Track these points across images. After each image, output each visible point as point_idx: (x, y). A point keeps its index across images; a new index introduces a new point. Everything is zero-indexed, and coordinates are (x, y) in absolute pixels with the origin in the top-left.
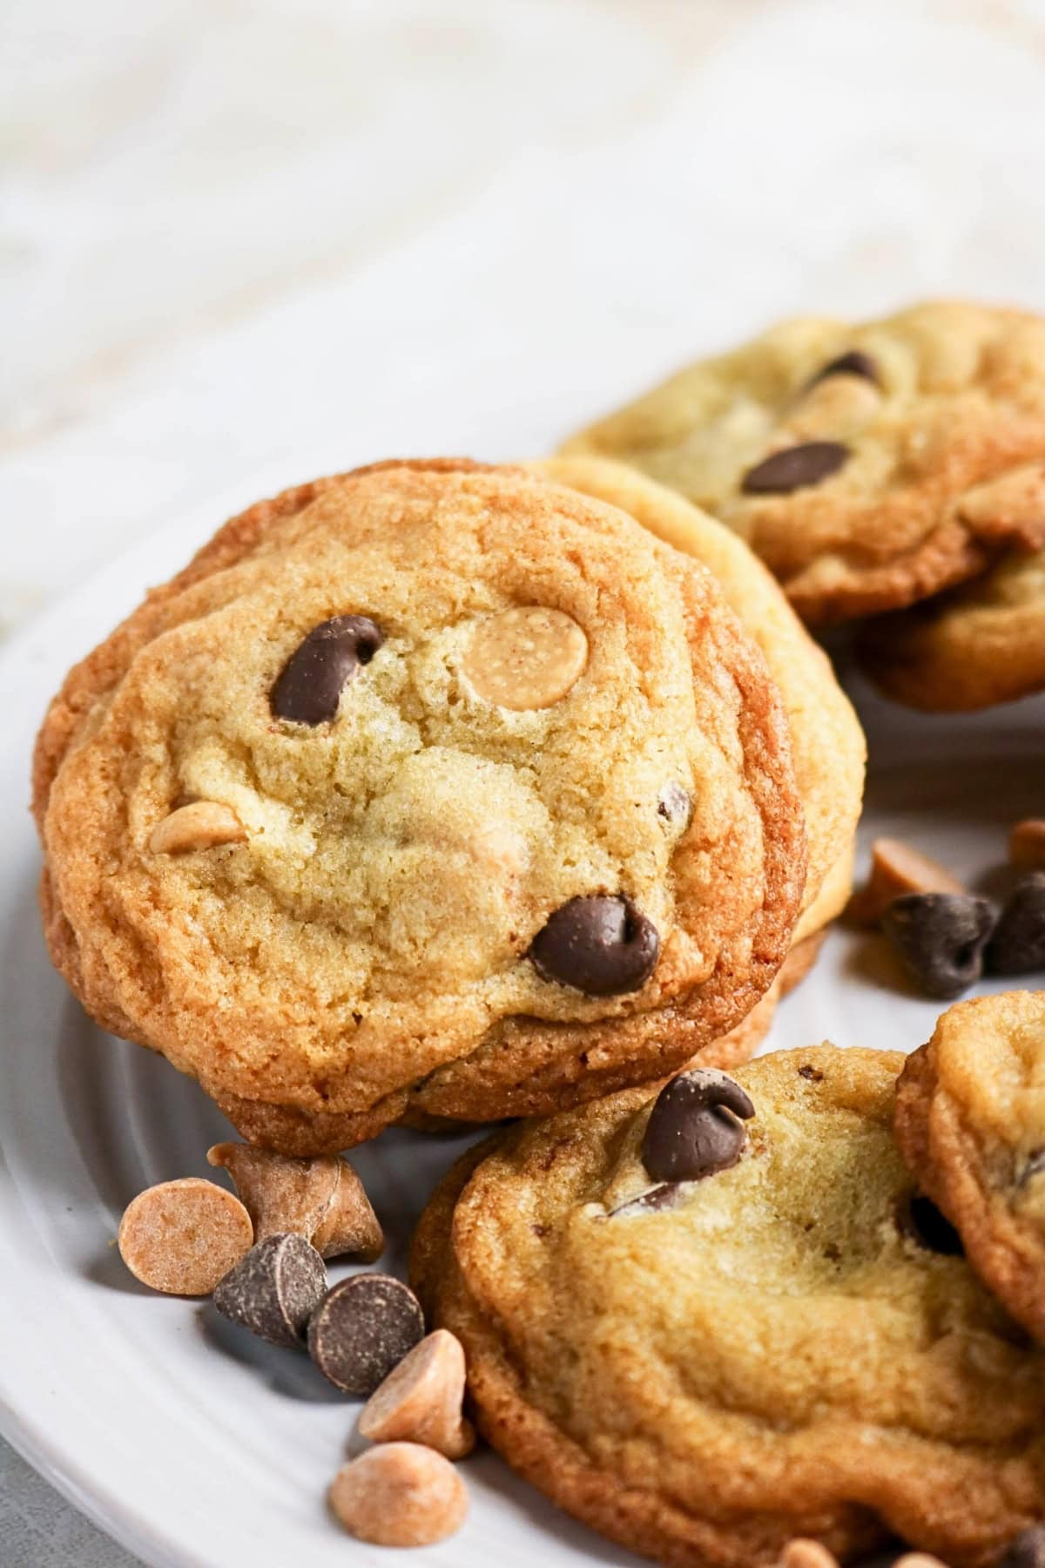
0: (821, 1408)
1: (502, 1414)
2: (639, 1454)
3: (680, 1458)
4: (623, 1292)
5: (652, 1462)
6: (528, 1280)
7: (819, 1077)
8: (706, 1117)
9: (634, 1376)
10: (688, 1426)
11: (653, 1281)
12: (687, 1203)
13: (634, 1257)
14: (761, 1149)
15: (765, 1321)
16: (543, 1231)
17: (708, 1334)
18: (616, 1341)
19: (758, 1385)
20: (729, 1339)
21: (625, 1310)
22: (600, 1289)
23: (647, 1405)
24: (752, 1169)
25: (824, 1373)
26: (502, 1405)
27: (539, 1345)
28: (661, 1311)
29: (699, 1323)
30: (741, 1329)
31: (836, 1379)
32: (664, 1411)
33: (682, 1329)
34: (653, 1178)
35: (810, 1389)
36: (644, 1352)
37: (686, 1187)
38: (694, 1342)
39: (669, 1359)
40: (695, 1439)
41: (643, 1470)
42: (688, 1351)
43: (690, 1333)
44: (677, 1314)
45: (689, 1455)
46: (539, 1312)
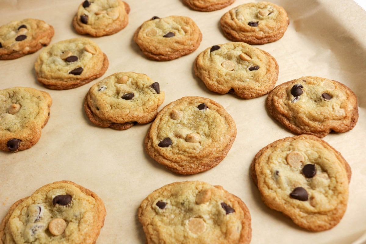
0: (325, 120)
1: (289, 126)
2: (307, 128)
3: (312, 127)
4: (300, 111)
5: (308, 128)
6: (287, 111)
7: (305, 81)
8: (299, 89)
9: (304, 120)
10: (312, 124)
11: (303, 109)
12: (300, 99)
13: (300, 107)
14: (305, 91)
15: (316, 111)
16: (285, 105)
17: (311, 114)
18: (301, 116)
19: (318, 118)
20: (313, 114)
21: (301, 113)
22: (297, 111)
23: (306, 122)
24: (305, 94)
25: (324, 116)
26: (289, 125)
27: (291, 117)
28: (305, 112)
29: (309, 113)
30: (314, 113)
31: (326, 116)
32: (308, 123)
33: (308, 113)
34: (294, 96)
35: (323, 118)
36: (305, 117)
37: (299, 97)
38: (309, 115)
39: (307, 117)
40: (313, 125)
41: (308, 129)
42: (309, 116)
43: (309, 114)
44: (307, 112)
45: (313, 127)
46: (290, 114)
